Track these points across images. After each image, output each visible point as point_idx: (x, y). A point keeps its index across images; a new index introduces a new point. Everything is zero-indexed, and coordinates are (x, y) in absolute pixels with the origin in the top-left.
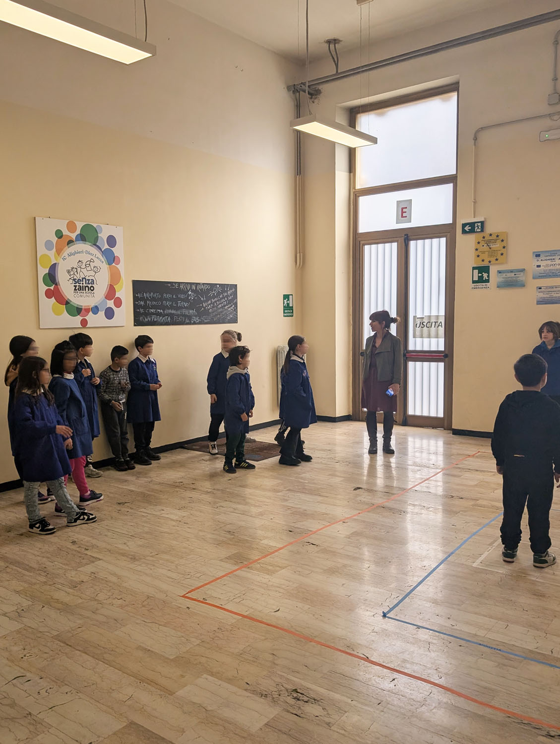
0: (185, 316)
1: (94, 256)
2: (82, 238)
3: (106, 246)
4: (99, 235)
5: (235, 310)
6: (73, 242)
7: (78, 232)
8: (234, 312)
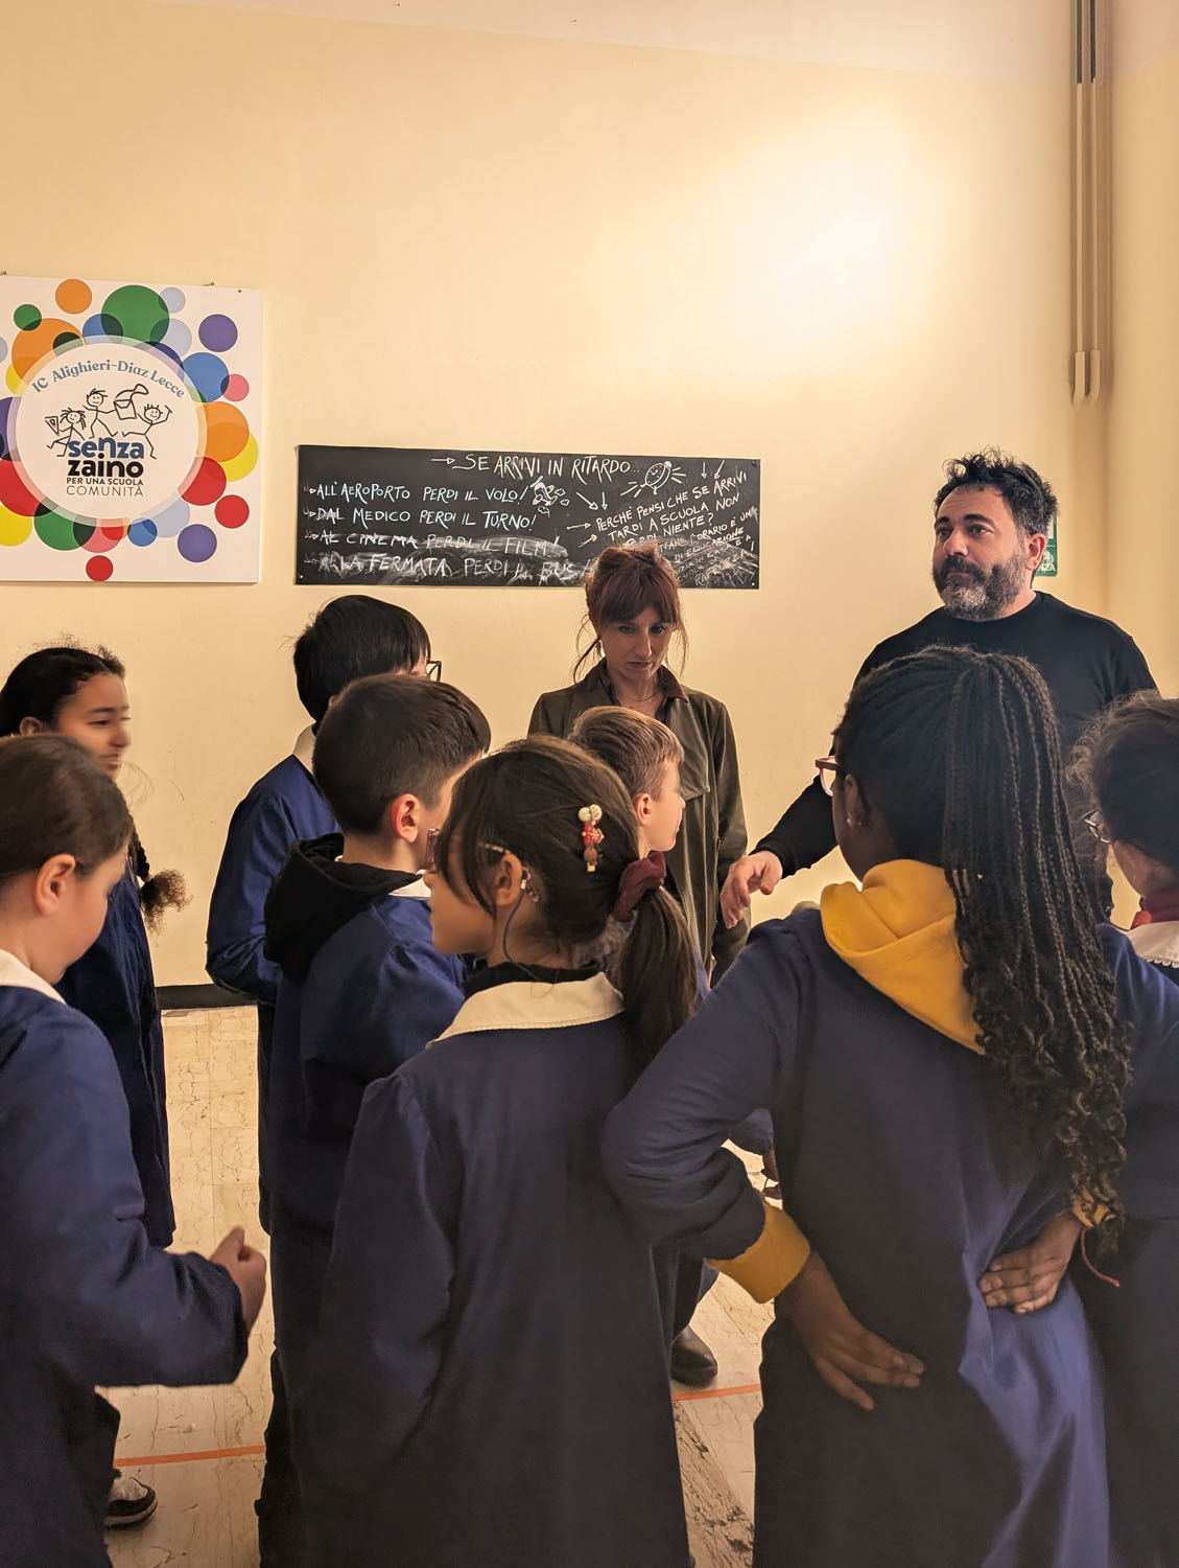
0: (513, 558)
1: (150, 375)
2: (109, 325)
3: (198, 347)
4: (171, 316)
5: (745, 545)
6: (77, 337)
7: (96, 308)
8: (743, 552)
